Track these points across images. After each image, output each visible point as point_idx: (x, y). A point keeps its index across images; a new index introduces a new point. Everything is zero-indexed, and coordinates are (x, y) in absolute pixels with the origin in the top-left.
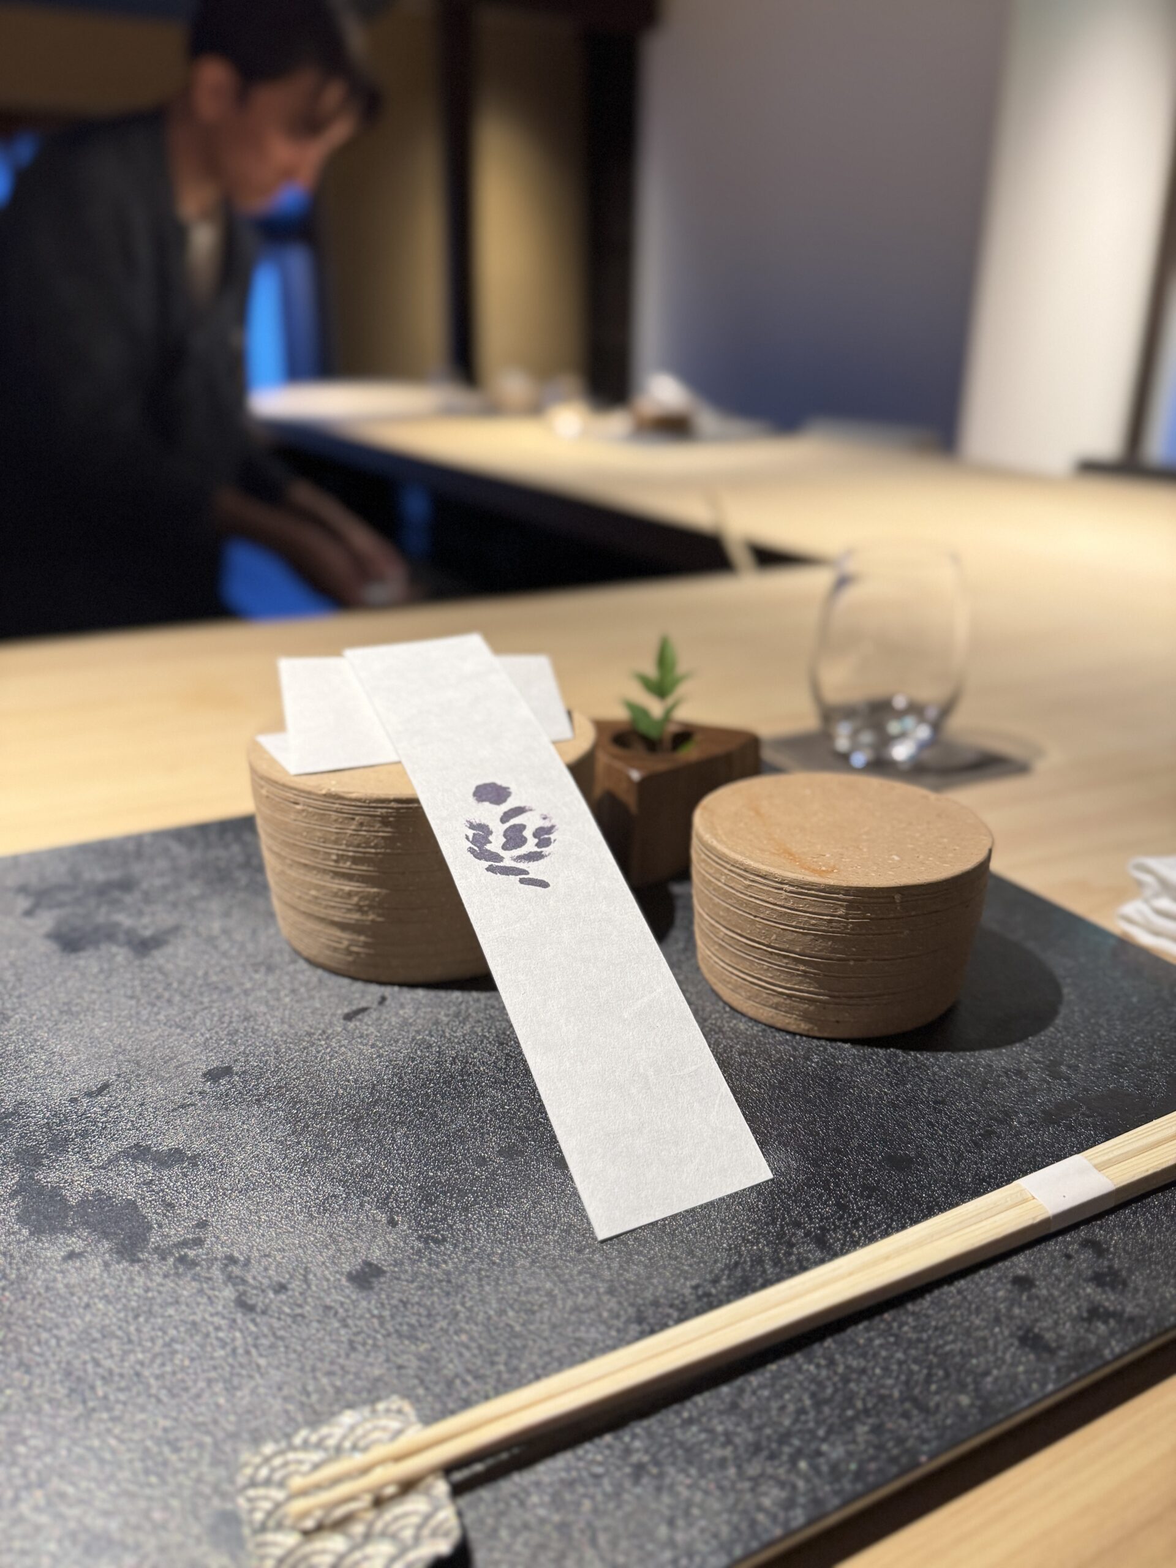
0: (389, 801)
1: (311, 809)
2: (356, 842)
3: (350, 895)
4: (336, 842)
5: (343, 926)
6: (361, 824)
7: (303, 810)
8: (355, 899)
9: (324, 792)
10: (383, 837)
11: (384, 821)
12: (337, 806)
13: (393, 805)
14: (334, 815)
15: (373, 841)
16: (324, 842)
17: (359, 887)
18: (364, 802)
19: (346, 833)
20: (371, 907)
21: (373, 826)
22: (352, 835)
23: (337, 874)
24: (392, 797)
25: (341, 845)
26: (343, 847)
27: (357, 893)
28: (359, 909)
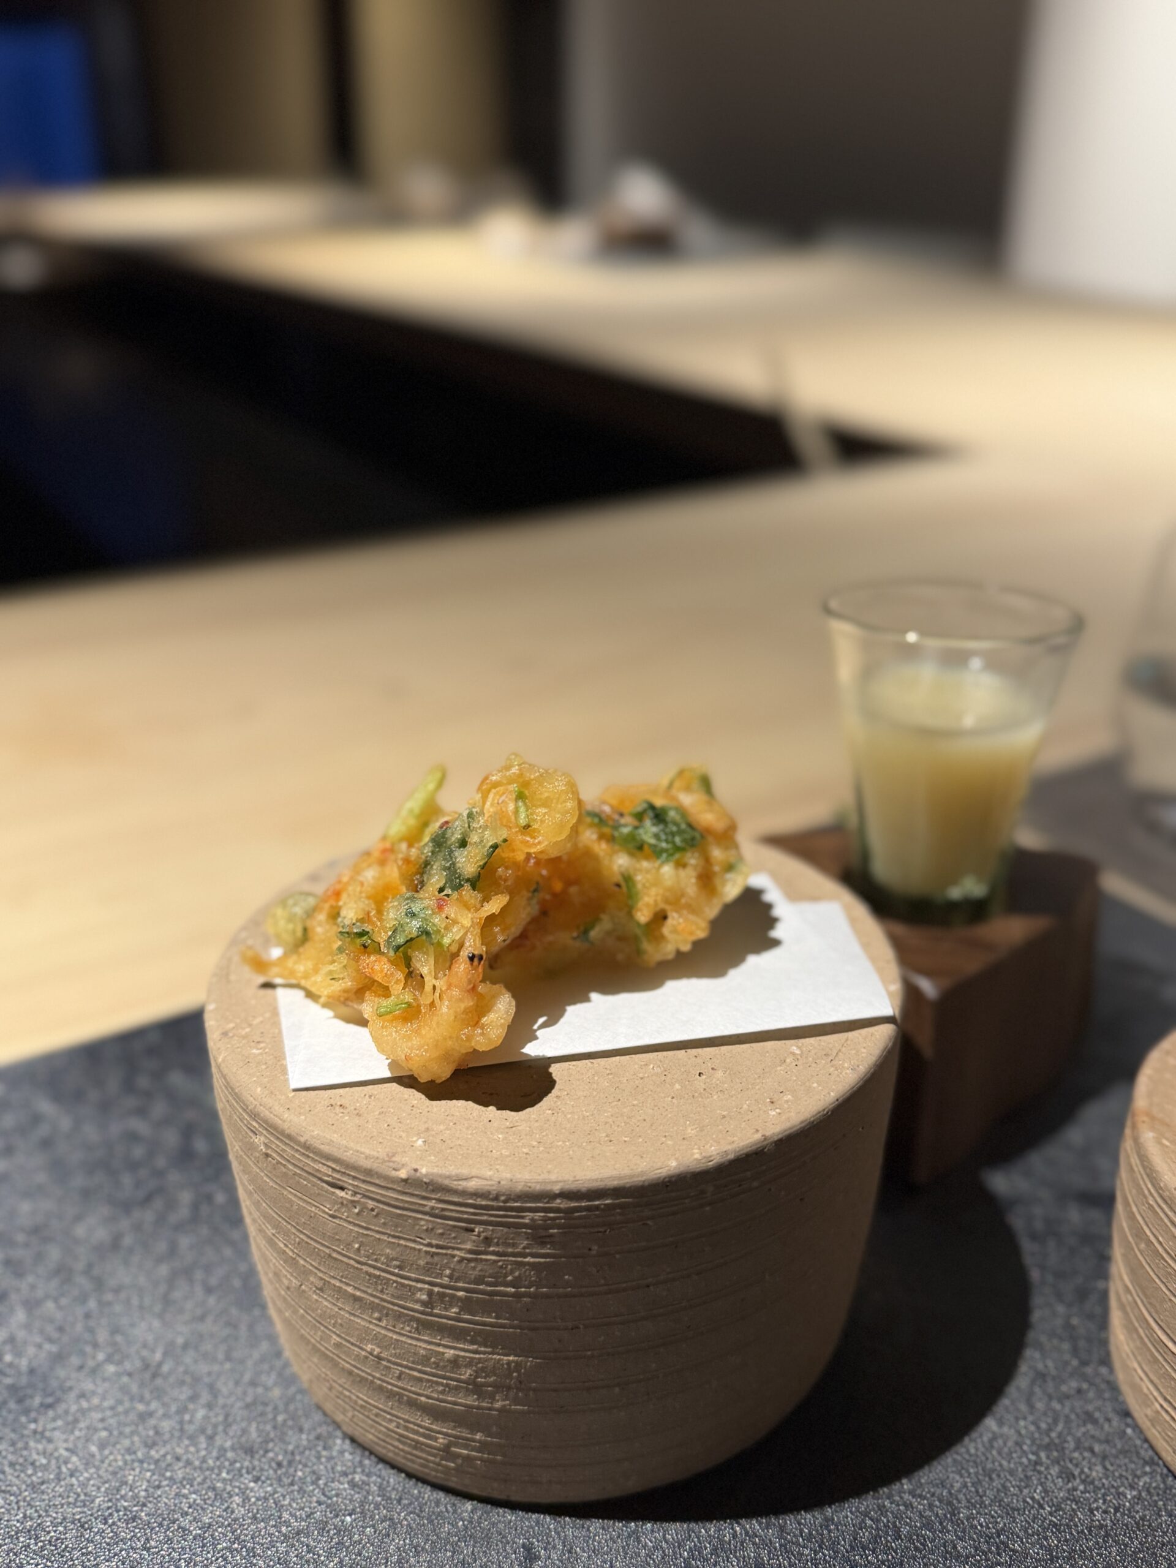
0: (552, 1196)
1: (371, 1204)
2: (473, 1274)
3: (455, 1363)
4: (428, 1269)
5: (437, 1414)
6: (487, 1241)
7: (354, 1203)
8: (467, 1374)
9: (403, 1174)
10: (533, 1266)
11: (539, 1235)
12: (432, 1203)
13: (558, 1203)
14: (425, 1221)
15: (512, 1272)
16: (400, 1268)
17: (476, 1352)
18: (496, 1198)
19: (454, 1256)
20: (498, 1387)
21: (514, 1245)
22: (462, 1259)
23: (424, 1326)
24: (557, 1188)
25: (440, 1276)
26: (446, 1281)
27: (470, 1363)
28: (477, 1389)
